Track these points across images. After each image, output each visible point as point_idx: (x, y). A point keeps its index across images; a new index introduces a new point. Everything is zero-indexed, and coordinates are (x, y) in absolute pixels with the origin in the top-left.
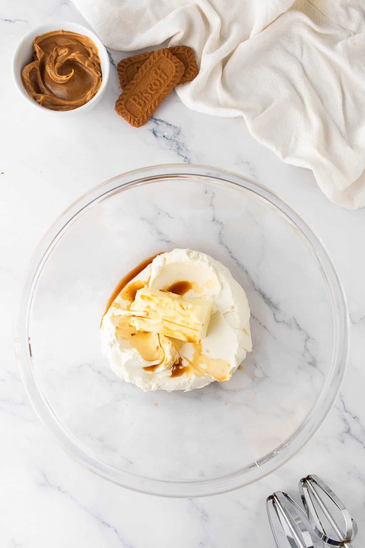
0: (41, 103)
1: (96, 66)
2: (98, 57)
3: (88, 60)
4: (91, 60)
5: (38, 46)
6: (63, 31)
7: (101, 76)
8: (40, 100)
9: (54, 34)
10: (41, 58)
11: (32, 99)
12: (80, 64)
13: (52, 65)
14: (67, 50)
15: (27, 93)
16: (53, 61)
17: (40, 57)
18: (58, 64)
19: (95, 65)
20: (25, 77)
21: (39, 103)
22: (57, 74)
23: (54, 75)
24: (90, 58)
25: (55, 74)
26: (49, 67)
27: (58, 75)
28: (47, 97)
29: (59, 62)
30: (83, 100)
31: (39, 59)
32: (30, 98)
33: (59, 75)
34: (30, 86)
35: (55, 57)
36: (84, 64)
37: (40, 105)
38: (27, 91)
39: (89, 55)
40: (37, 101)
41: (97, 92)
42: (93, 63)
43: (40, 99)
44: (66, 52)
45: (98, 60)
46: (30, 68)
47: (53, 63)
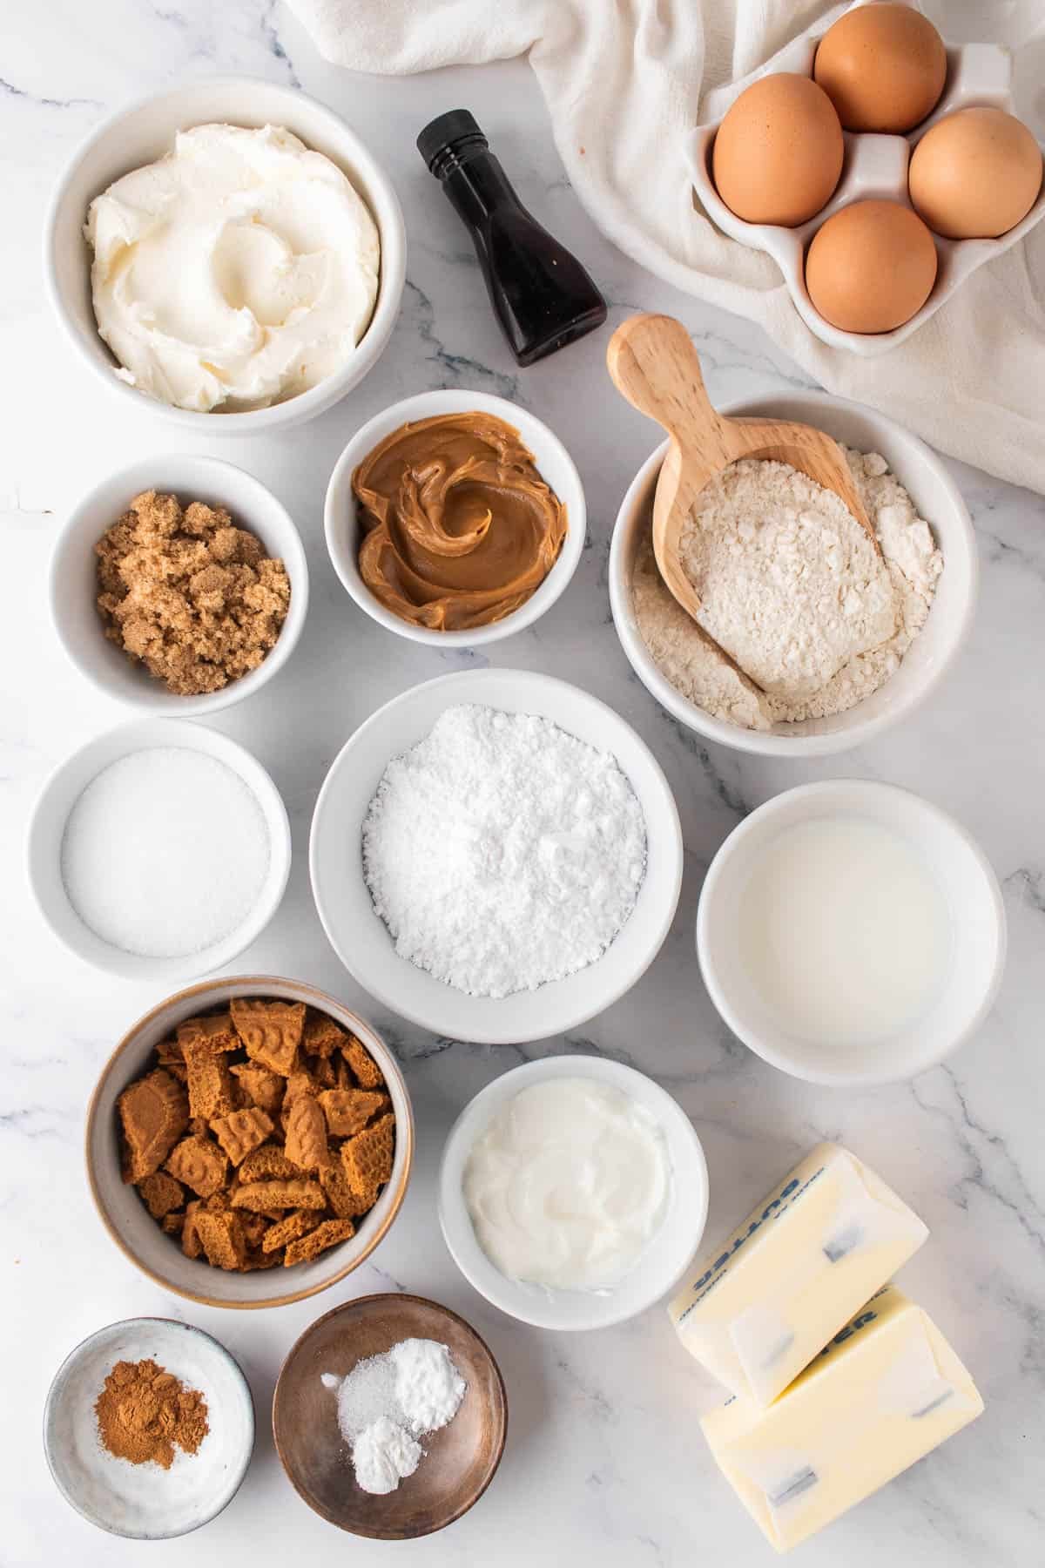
0: (443, 627)
1: (525, 472)
2: (521, 448)
3: (500, 465)
4: (509, 463)
5: (366, 490)
6: (411, 425)
7: (551, 491)
8: (437, 622)
9: (395, 441)
10: (385, 514)
11: (417, 627)
12: (489, 484)
13: (421, 518)
14: (438, 466)
15: (396, 617)
16: (416, 509)
17: (382, 516)
18: (434, 513)
19: (521, 471)
20: (375, 581)
21: (439, 628)
22: (445, 537)
23: (437, 540)
24: (502, 461)
25: (442, 538)
26: (417, 527)
27: (450, 539)
28: (449, 604)
29: (434, 504)
30: (536, 568)
31: (383, 520)
32: (413, 626)
33: (452, 536)
34: (396, 597)
35: (416, 496)
36: (497, 482)
37: (444, 632)
38: (397, 614)
39: (495, 452)
40: (430, 625)
41: (564, 536)
42: (517, 468)
43: (433, 617)
44: (437, 471)
45: (524, 453)
46: (372, 553)
47: (420, 515)
